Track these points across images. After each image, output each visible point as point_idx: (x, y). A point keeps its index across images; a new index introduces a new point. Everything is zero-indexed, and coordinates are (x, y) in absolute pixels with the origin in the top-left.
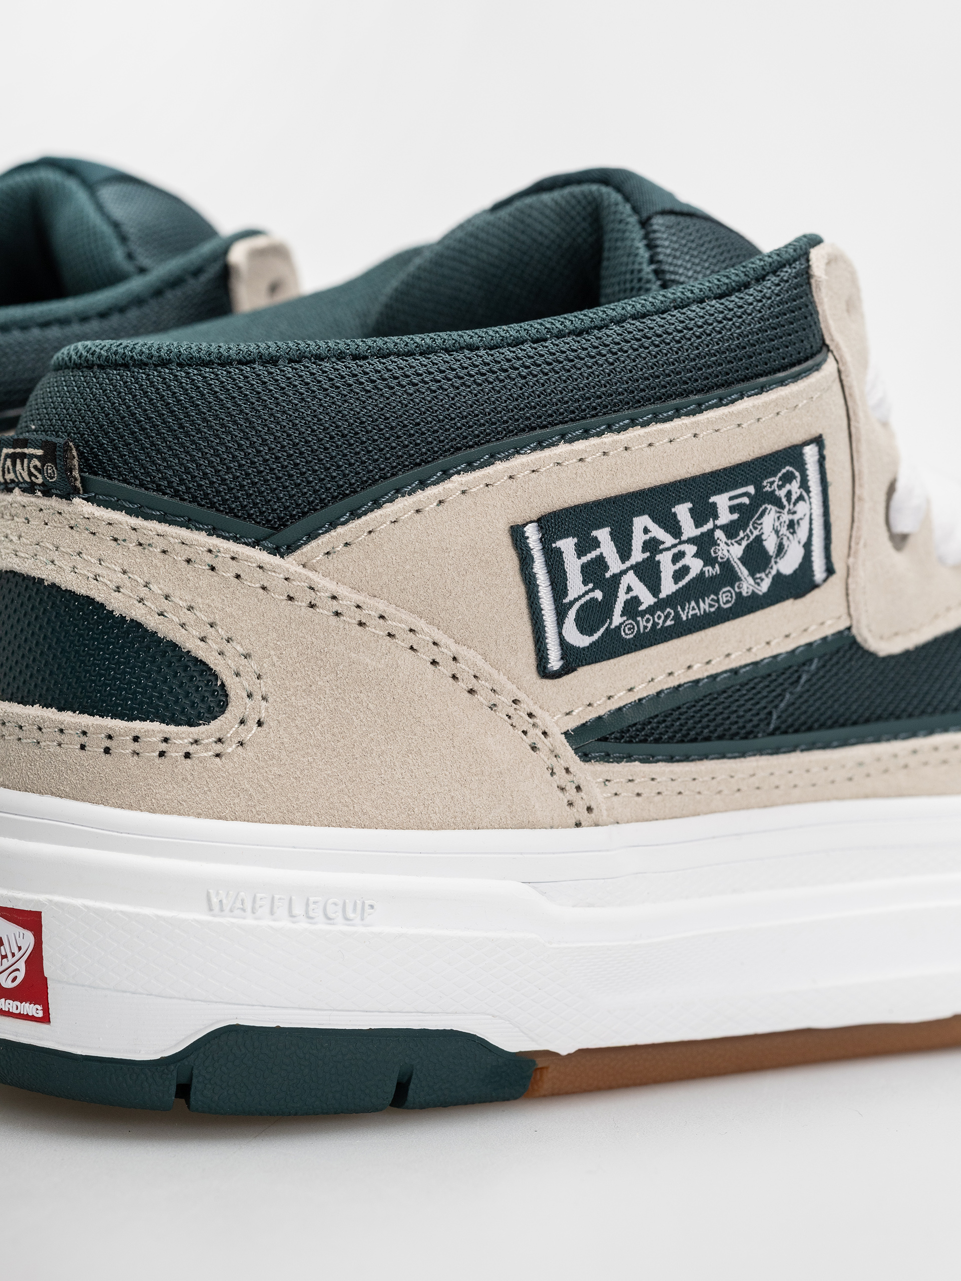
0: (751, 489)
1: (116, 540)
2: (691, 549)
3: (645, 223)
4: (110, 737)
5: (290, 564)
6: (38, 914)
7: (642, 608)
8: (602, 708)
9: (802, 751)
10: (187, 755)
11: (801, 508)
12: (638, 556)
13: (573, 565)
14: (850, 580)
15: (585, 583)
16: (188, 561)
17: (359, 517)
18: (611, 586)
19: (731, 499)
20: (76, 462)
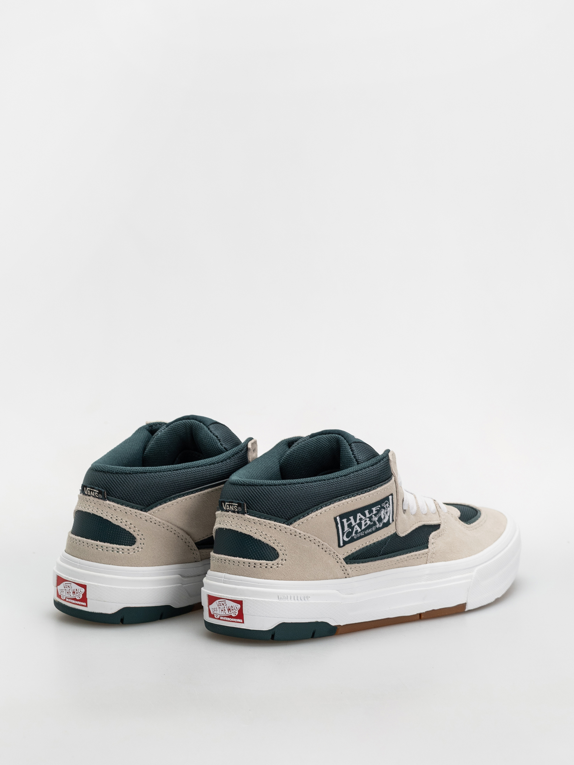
0: (380, 506)
1: (254, 523)
2: (368, 519)
3: (350, 445)
4: (255, 564)
5: (291, 527)
6: (242, 601)
7: (358, 532)
8: (350, 553)
9: (386, 559)
10: (271, 567)
11: (389, 509)
12: (358, 521)
13: (346, 524)
14: (396, 522)
15: (348, 528)
16: (270, 527)
17: (305, 517)
18: (352, 528)
19: (376, 508)
20: (246, 507)
